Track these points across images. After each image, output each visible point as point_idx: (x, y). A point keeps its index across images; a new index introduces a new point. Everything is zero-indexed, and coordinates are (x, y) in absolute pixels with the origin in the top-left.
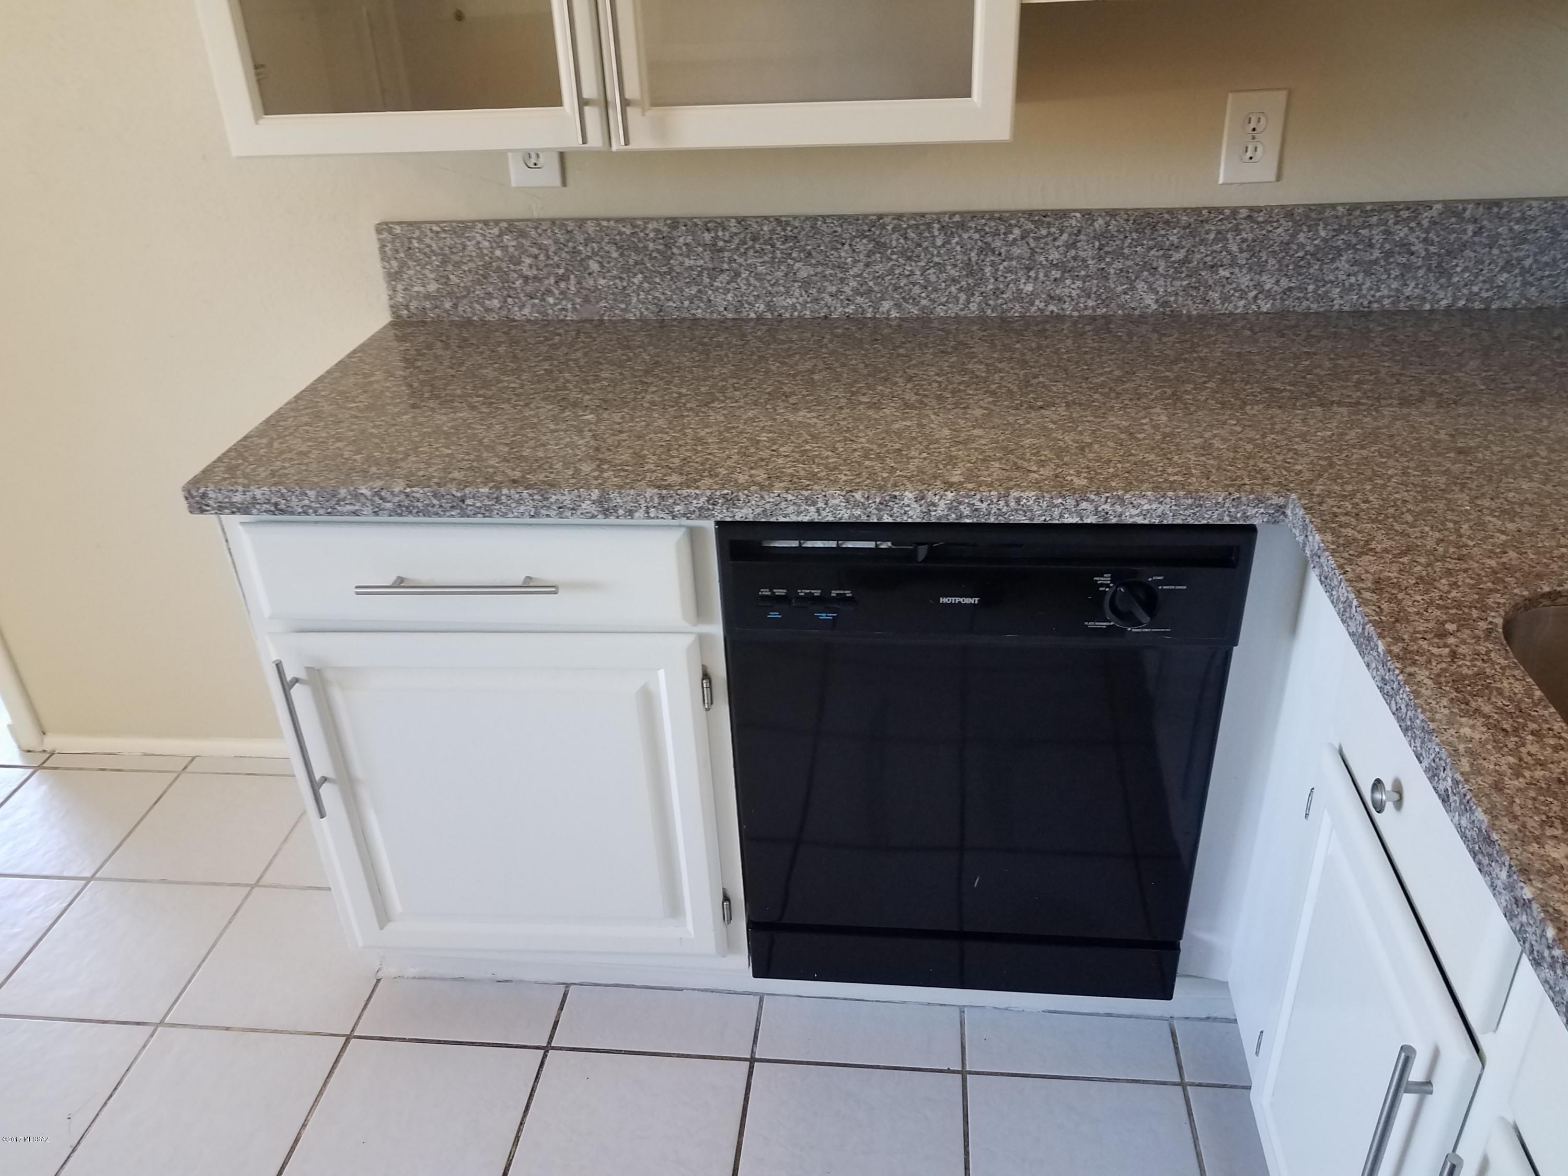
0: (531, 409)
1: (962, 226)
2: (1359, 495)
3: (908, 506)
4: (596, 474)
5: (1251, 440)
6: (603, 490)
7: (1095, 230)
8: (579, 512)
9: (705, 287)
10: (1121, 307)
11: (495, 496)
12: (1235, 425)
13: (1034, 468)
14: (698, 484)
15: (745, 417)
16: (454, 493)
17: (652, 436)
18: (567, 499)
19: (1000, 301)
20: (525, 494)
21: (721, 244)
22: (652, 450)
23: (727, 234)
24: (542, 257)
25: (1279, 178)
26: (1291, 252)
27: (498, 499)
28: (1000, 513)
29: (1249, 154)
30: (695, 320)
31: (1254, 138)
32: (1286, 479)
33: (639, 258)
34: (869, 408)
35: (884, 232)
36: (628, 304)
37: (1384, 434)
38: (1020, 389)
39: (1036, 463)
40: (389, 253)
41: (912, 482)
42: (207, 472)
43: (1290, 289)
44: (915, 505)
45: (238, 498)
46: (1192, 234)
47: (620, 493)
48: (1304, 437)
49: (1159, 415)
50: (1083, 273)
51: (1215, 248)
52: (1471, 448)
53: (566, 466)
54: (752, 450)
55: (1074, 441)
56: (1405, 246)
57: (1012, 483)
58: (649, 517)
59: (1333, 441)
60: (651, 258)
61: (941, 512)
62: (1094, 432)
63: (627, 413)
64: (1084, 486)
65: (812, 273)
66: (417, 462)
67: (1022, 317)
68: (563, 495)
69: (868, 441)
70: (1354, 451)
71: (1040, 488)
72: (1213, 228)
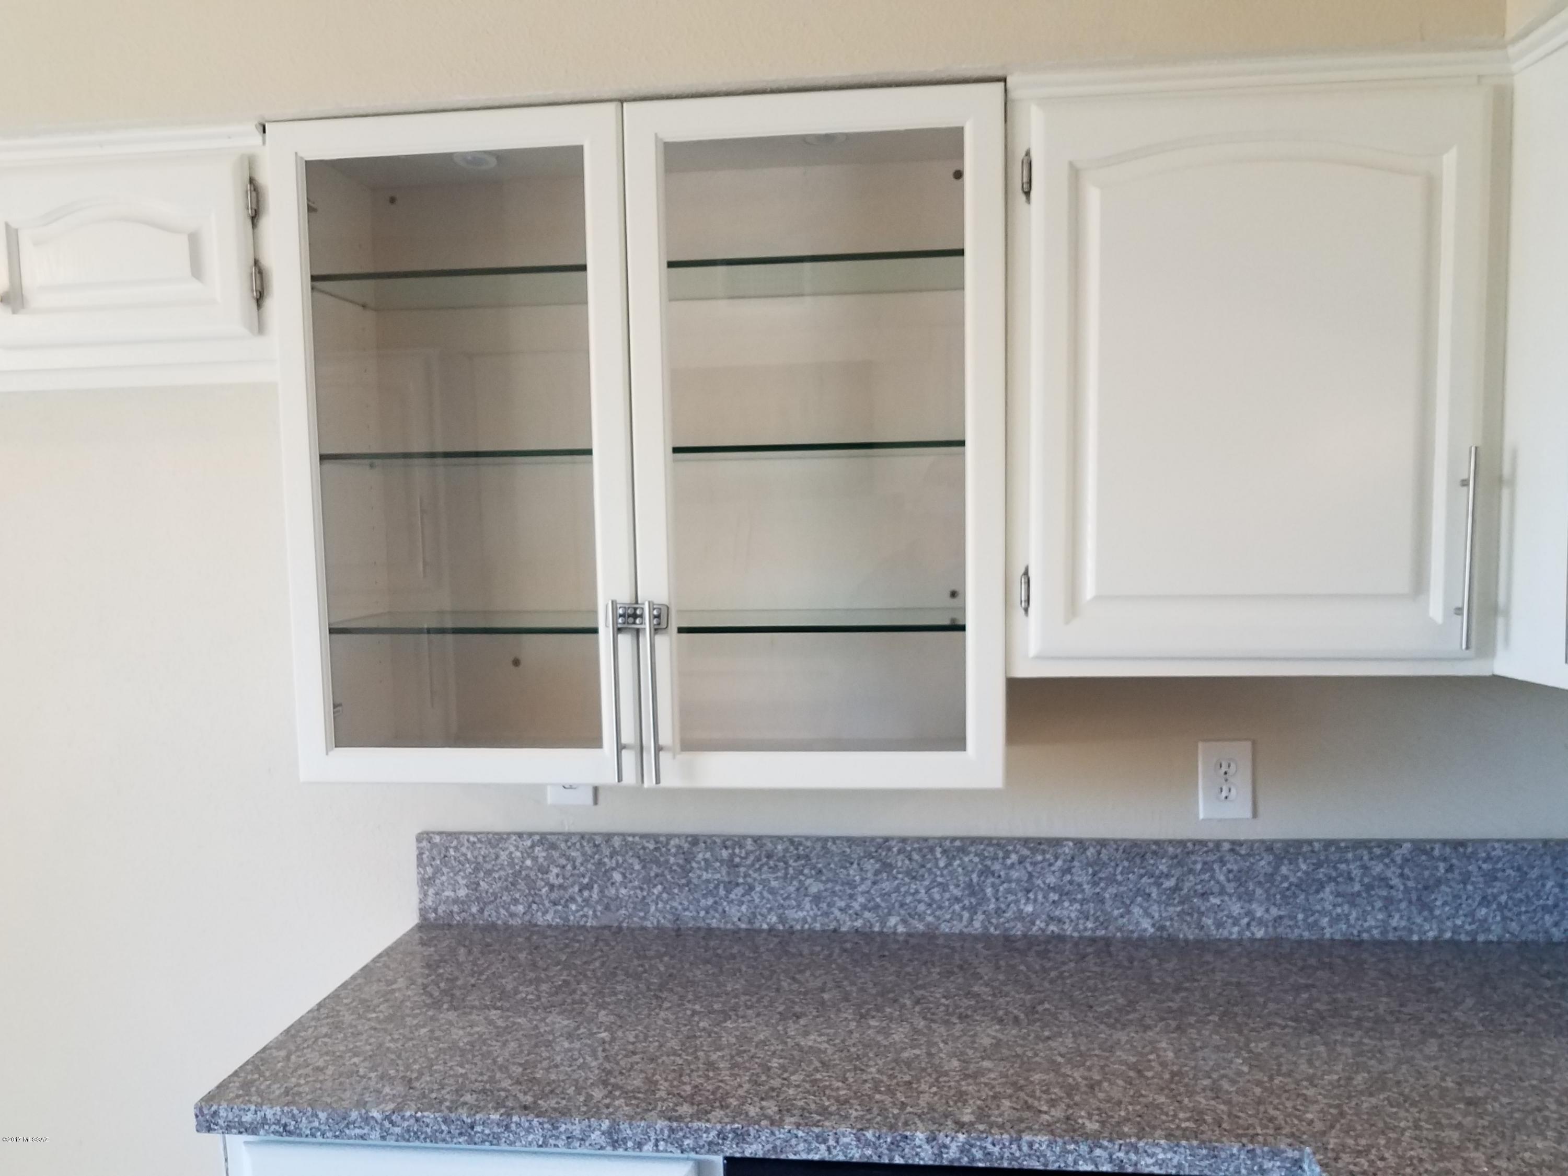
0: (547, 1025)
1: (963, 850)
2: (1374, 1151)
3: (920, 1147)
4: (607, 1101)
5: (1259, 1083)
6: (614, 1120)
7: (1087, 858)
8: (587, 1143)
9: (721, 899)
10: (1120, 929)
11: (505, 1123)
12: (1242, 1064)
13: (1045, 1108)
14: (709, 1116)
15: (756, 1039)
16: (465, 1119)
17: (664, 1058)
18: (577, 1130)
19: (1002, 920)
20: (535, 1122)
21: (737, 860)
22: (664, 1076)
23: (743, 851)
24: (569, 867)
25: (1255, 814)
26: (1276, 883)
27: (507, 1127)
28: (1013, 1158)
29: (1224, 794)
30: (710, 931)
31: (1226, 780)
32: (1298, 1130)
33: (659, 871)
34: (878, 1032)
35: (890, 854)
36: (647, 912)
37: (1391, 1079)
38: (1027, 1015)
39: (1047, 1102)
40: (426, 860)
41: (922, 1121)
42: (222, 1087)
43: (1281, 917)
44: (926, 1147)
45: (248, 1118)
46: (1180, 864)
47: (631, 1125)
48: (1311, 1080)
49: (1165, 1051)
50: (1079, 896)
51: (1203, 877)
52: (1480, 1098)
53: (579, 1091)
54: (764, 1078)
55: (1085, 1078)
56: (1384, 881)
57: (1023, 1125)
58: (658, 1151)
59: (1341, 1086)
60: (671, 871)
61: (952, 1155)
62: (1102, 1068)
63: (641, 1032)
64: (1096, 1131)
65: (822, 888)
66: (431, 1082)
67: (1025, 936)
68: (573, 1124)
69: (879, 1071)
70: (1363, 1098)
71: (1052, 1133)
72: (1199, 859)
